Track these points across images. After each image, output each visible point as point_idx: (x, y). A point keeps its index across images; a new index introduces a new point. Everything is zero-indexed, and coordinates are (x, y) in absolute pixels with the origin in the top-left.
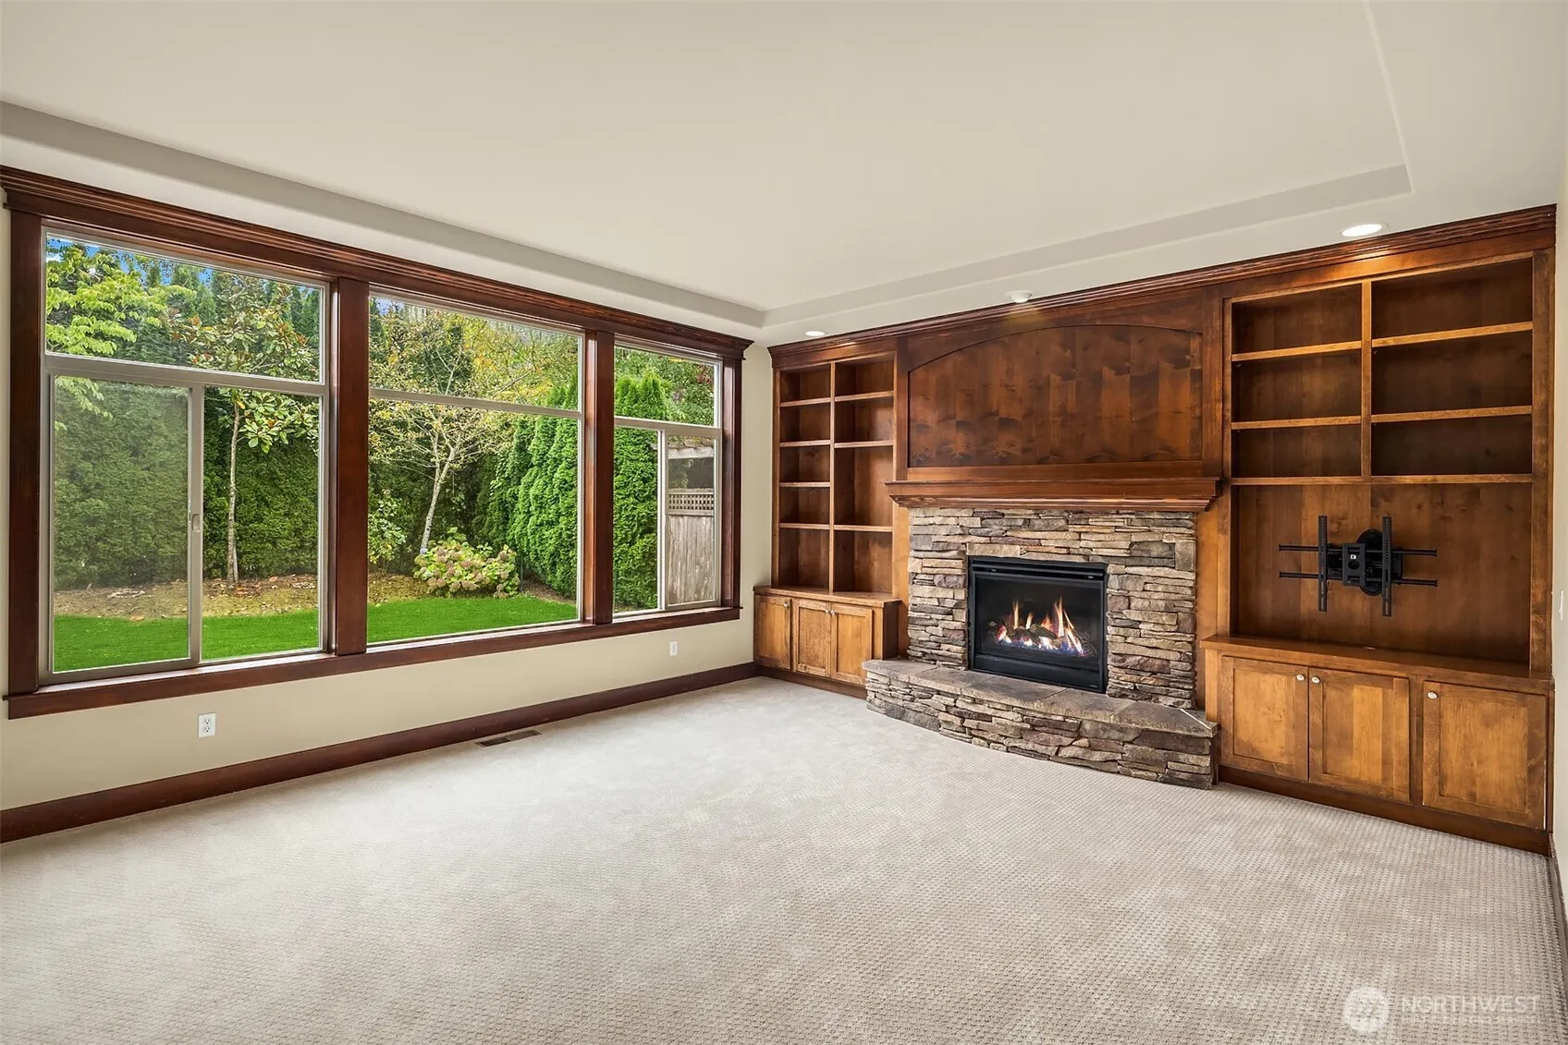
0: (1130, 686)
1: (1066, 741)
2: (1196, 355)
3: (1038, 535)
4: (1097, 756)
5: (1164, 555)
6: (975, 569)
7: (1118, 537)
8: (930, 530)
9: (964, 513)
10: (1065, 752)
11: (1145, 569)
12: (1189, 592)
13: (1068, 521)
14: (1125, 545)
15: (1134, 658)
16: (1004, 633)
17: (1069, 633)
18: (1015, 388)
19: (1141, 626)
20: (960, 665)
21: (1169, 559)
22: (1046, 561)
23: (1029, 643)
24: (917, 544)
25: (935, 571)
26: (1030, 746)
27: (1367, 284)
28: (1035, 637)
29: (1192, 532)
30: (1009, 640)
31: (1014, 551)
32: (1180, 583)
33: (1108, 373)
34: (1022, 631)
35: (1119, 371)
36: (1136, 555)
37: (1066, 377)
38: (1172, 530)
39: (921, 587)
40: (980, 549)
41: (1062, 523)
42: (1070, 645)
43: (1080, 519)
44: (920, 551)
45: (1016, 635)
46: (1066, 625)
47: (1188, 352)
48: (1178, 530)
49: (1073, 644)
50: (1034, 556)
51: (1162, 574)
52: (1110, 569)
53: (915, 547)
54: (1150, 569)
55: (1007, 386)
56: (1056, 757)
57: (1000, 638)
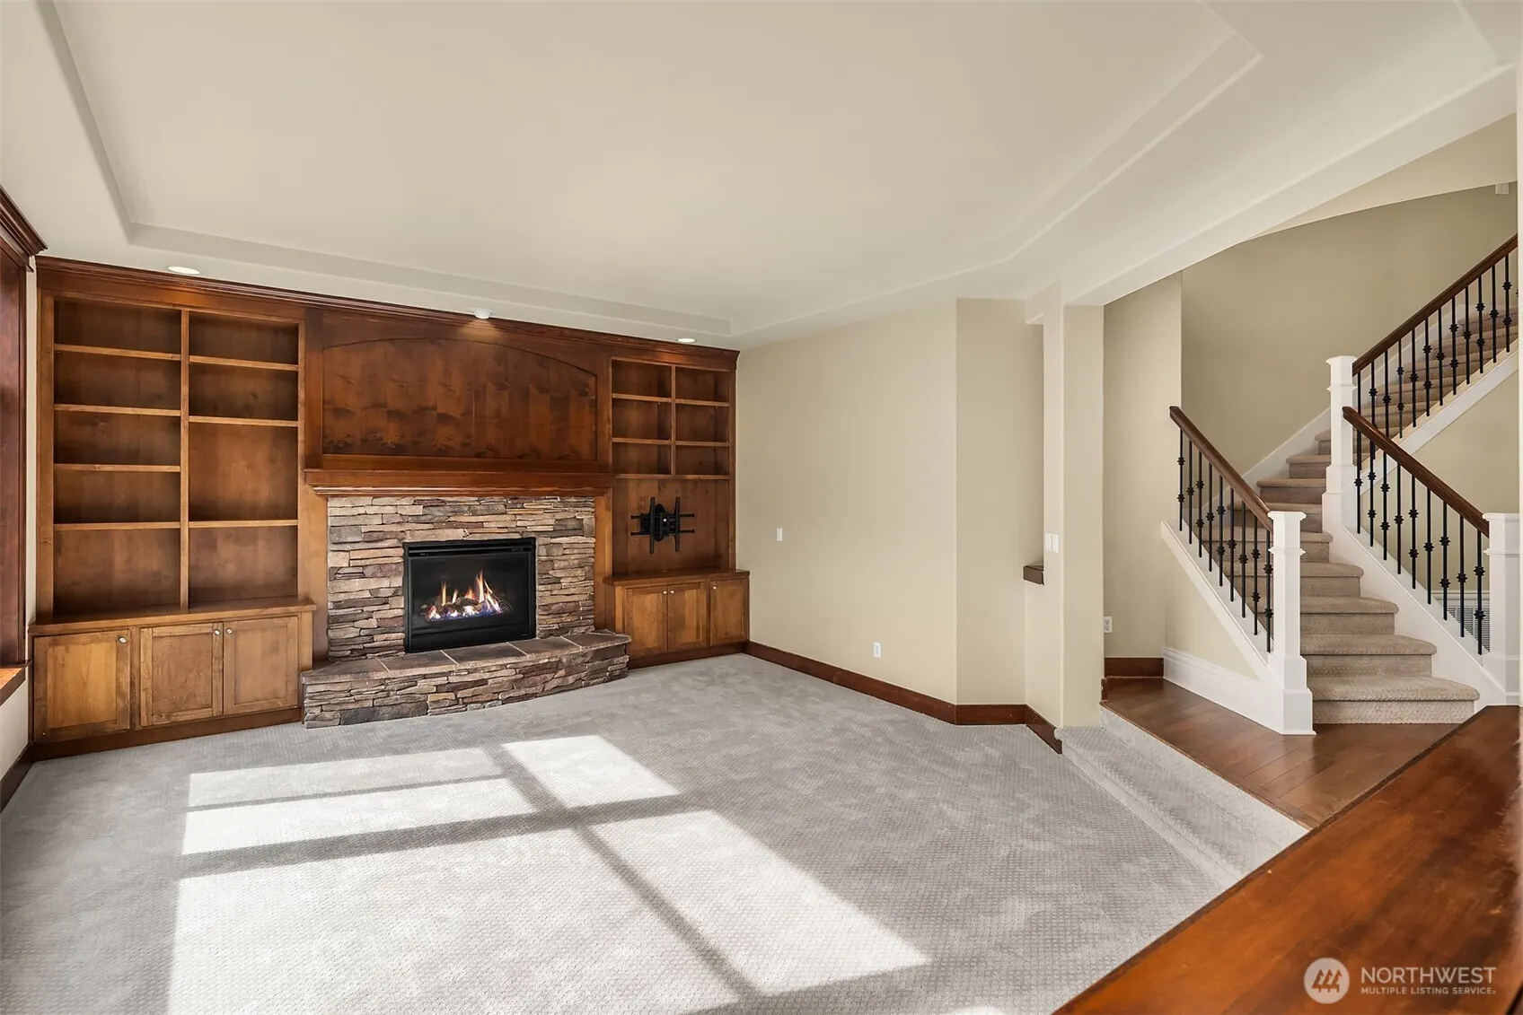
0: (556, 626)
1: (549, 676)
2: (593, 388)
3: (481, 519)
4: (571, 679)
5: (576, 527)
6: (411, 555)
7: (547, 516)
8: (359, 521)
9: (404, 501)
10: (550, 686)
11: (565, 538)
12: (592, 551)
13: (505, 506)
14: (552, 522)
15: (557, 606)
16: (434, 612)
17: (489, 597)
18: (452, 388)
19: (562, 581)
20: (400, 650)
21: (579, 530)
22: (489, 540)
23: (455, 614)
24: (340, 536)
25: (368, 562)
26: (523, 692)
27: (674, 366)
28: (459, 608)
29: (593, 510)
30: (438, 616)
31: (458, 534)
32: (587, 545)
33: (533, 391)
34: (449, 606)
35: (542, 390)
36: (560, 529)
37: (501, 387)
38: (583, 509)
39: (347, 582)
40: (421, 534)
41: (501, 508)
42: (489, 607)
43: (516, 504)
44: (345, 543)
45: (444, 611)
46: (485, 591)
47: (587, 386)
48: (587, 509)
49: (491, 606)
50: (477, 537)
51: (576, 541)
52: (539, 541)
53: (337, 540)
54: (568, 539)
55: (445, 385)
56: (544, 693)
57: (431, 617)
